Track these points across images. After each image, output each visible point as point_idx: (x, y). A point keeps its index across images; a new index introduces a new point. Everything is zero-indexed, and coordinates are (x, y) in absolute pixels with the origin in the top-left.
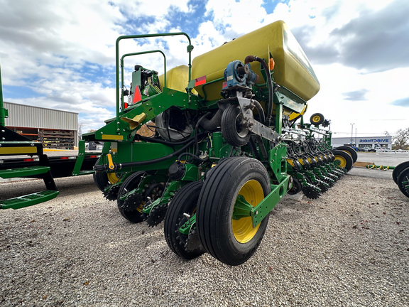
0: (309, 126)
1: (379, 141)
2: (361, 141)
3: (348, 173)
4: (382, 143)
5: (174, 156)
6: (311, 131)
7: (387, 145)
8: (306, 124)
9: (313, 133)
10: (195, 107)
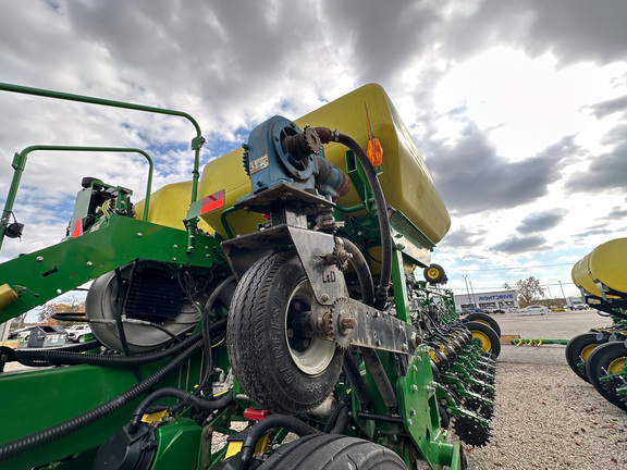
0: (424, 284)
1: (501, 297)
2: (481, 299)
3: (499, 358)
4: (506, 300)
5: (128, 401)
6: (428, 293)
7: (512, 302)
8: (420, 282)
9: (430, 295)
10: (205, 260)
